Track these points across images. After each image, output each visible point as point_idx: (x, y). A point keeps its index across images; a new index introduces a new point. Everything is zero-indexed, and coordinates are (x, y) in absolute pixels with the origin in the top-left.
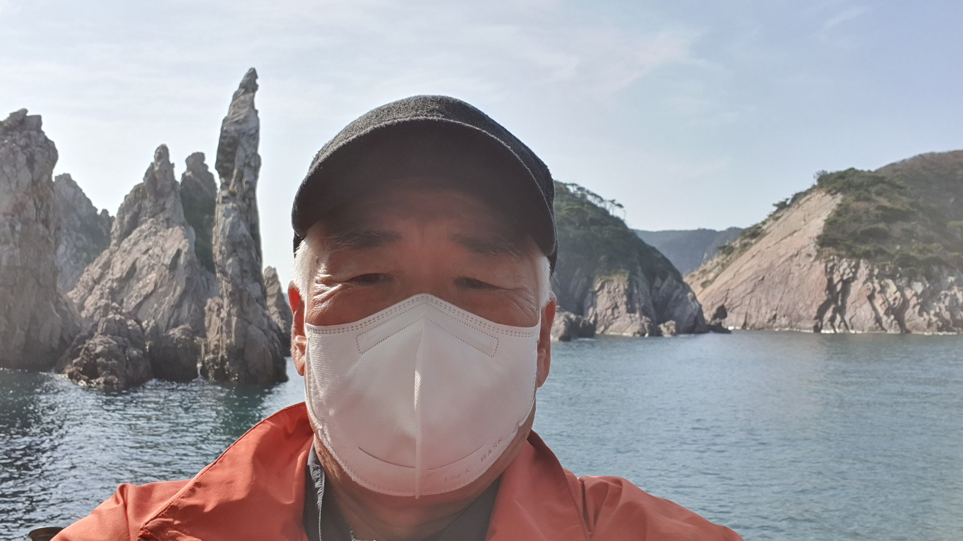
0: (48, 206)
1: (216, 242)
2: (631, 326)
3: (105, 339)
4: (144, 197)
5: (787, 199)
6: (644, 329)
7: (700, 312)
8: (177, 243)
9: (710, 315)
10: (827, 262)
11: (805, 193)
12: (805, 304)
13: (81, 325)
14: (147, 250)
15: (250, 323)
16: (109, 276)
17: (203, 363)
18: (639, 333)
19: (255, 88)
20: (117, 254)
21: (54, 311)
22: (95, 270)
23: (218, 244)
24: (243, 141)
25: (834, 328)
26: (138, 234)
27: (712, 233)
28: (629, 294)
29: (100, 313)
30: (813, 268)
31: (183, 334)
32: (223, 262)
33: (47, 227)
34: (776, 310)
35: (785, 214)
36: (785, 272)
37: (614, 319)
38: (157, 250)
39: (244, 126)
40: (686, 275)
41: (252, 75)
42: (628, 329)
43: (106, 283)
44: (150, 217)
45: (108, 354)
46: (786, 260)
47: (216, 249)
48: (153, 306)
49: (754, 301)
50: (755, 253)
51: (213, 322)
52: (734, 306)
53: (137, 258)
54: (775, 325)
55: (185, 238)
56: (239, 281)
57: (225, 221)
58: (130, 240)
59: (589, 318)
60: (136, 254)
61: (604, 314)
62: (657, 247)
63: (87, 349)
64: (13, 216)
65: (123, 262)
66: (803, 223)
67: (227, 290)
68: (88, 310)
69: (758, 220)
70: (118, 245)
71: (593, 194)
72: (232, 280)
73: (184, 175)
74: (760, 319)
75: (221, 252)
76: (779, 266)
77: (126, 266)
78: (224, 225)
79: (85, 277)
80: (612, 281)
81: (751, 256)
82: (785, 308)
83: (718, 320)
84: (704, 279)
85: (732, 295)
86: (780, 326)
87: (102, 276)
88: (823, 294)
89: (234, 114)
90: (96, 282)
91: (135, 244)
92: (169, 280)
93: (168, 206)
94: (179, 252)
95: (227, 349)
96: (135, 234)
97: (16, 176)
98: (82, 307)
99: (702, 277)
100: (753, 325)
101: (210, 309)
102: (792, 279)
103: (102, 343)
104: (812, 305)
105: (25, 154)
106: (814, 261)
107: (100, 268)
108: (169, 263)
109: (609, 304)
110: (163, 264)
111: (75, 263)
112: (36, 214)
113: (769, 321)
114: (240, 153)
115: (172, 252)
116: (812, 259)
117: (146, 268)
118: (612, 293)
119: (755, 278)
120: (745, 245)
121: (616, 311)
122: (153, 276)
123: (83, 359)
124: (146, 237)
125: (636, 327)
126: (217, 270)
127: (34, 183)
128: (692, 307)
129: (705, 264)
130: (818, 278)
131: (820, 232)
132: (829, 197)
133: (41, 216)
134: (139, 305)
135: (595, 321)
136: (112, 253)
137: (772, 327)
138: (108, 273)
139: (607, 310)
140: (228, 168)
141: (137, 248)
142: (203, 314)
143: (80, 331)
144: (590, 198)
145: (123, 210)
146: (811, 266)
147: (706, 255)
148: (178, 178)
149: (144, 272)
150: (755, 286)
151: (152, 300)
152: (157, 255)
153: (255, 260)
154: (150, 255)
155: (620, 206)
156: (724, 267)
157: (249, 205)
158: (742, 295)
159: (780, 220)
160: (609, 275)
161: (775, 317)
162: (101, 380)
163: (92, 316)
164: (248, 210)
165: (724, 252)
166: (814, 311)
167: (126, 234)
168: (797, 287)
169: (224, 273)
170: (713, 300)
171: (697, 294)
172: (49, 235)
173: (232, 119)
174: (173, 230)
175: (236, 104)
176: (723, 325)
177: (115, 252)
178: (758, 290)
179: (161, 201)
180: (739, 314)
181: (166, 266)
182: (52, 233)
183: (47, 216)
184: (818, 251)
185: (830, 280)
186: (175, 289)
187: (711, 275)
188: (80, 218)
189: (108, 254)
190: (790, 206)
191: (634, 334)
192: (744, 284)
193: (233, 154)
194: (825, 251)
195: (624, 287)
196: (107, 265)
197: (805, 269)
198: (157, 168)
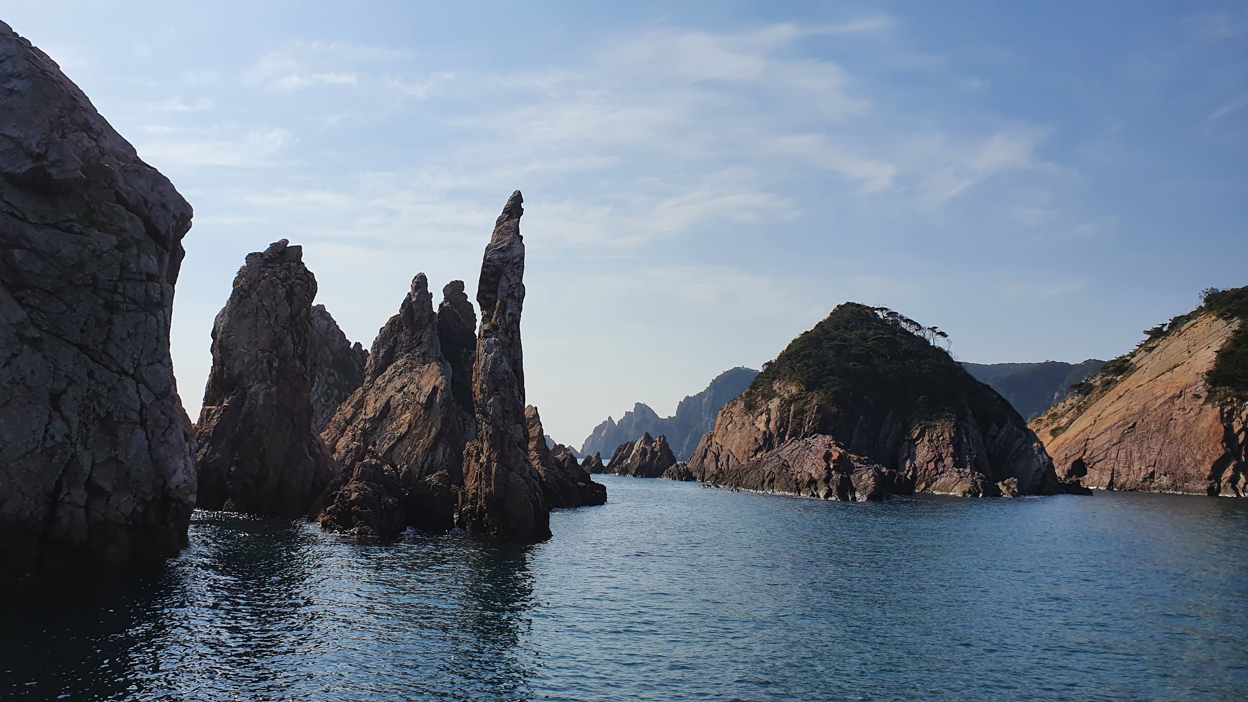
0: (306, 340)
1: (476, 379)
2: (960, 483)
3: (360, 485)
4: (400, 330)
5: (1164, 325)
6: (978, 488)
7: (1051, 467)
8: (434, 380)
9: (1063, 471)
10: (1223, 405)
11: (1188, 318)
12: (1194, 459)
13: (333, 469)
14: (403, 387)
15: (511, 470)
16: (362, 416)
17: (460, 513)
18: (970, 492)
19: (520, 212)
20: (371, 391)
21: (308, 454)
22: (347, 410)
23: (479, 382)
24: (507, 270)
25: (1236, 491)
26: (393, 370)
27: (1064, 367)
28: (956, 442)
29: (351, 456)
30: (1203, 413)
31: (440, 481)
32: (484, 401)
33: (304, 363)
34: (1154, 466)
35: (1162, 343)
36: (1164, 418)
37: (937, 474)
38: (412, 388)
39: (508, 254)
40: (1031, 421)
41: (517, 199)
42: (956, 488)
43: (359, 424)
44: (406, 352)
45: (362, 501)
46: (1165, 403)
47: (476, 387)
48: (406, 450)
49: (1122, 454)
50: (1121, 394)
51: (471, 468)
52: (1095, 460)
53: (392, 396)
54: (1153, 485)
55: (441, 375)
56: (500, 422)
57: (487, 356)
58: (385, 376)
59: (905, 472)
60: (389, 391)
61: (924, 467)
62: (992, 385)
63: (342, 495)
64: (271, 352)
65: (377, 400)
66: (1187, 354)
67: (487, 433)
68: (339, 453)
69: (1125, 352)
70: (372, 382)
71: (907, 321)
72: (493, 423)
73: (441, 305)
74: (1132, 477)
75: (481, 390)
76: (1155, 410)
77: (380, 404)
78: (486, 361)
79: (337, 417)
80: (935, 426)
81: (1116, 397)
82: (1167, 464)
83: (1074, 478)
84: (1055, 425)
85: (1092, 445)
86: (1160, 487)
87: (354, 416)
88: (1220, 447)
89: (497, 241)
90: (349, 422)
91: (390, 381)
92: (424, 420)
93: (425, 339)
94: (435, 389)
95: (485, 498)
96: (390, 370)
97: (275, 310)
98: (333, 450)
99: (1052, 424)
100: (1123, 486)
101: (468, 454)
102: (1175, 427)
103: (357, 489)
104: (1203, 461)
105: (285, 287)
106: (1205, 403)
107: (352, 407)
108: (424, 402)
109: (930, 455)
110: (418, 403)
111: (326, 401)
112: (294, 349)
113: (1145, 479)
114: (504, 283)
115: (428, 389)
116: (1201, 401)
117: (400, 407)
118: (935, 442)
119: (1124, 425)
120: (1109, 383)
121: (940, 464)
122: (407, 416)
123: (337, 506)
124: (401, 373)
125: (967, 486)
126: (476, 410)
127: (292, 317)
128: (1039, 460)
129: (1055, 407)
130: (1211, 426)
131: (1211, 366)
132: (1221, 322)
133: (298, 352)
134: (392, 448)
135: (914, 477)
136: (365, 391)
137: (1149, 489)
138: (361, 412)
139: (928, 463)
140: (490, 299)
141: (392, 385)
142: (460, 459)
143: (332, 477)
144: (904, 325)
145: (377, 345)
146: (1201, 410)
147: (1056, 395)
148: (436, 309)
149: (398, 412)
150: (1123, 434)
151: (406, 442)
152: (413, 393)
153: (517, 399)
154: (404, 393)
155: (943, 334)
156: (1080, 410)
157: (512, 339)
158: (1106, 446)
159: (1155, 352)
160: (931, 420)
161: (1152, 475)
162: (355, 530)
163: (343, 460)
164: (510, 344)
165: (1079, 392)
166: (1206, 469)
167: (380, 370)
168: (1182, 437)
169: (485, 414)
170: (1067, 452)
171: (1045, 444)
172: (306, 372)
173: (496, 246)
174: (429, 366)
175: (499, 231)
176: (1081, 484)
177: (368, 390)
178: (1127, 440)
179: (418, 335)
180: (1102, 470)
181: (421, 404)
182: (308, 371)
183: (304, 352)
184: (1209, 391)
185: (1229, 429)
186: (430, 431)
187: (1064, 421)
188: (332, 353)
189: (362, 392)
190: (1167, 334)
191: (964, 493)
192: (1109, 432)
193: (497, 284)
194: (1219, 391)
195: (950, 434)
196: (360, 405)
197: (1192, 413)
198: (414, 299)
